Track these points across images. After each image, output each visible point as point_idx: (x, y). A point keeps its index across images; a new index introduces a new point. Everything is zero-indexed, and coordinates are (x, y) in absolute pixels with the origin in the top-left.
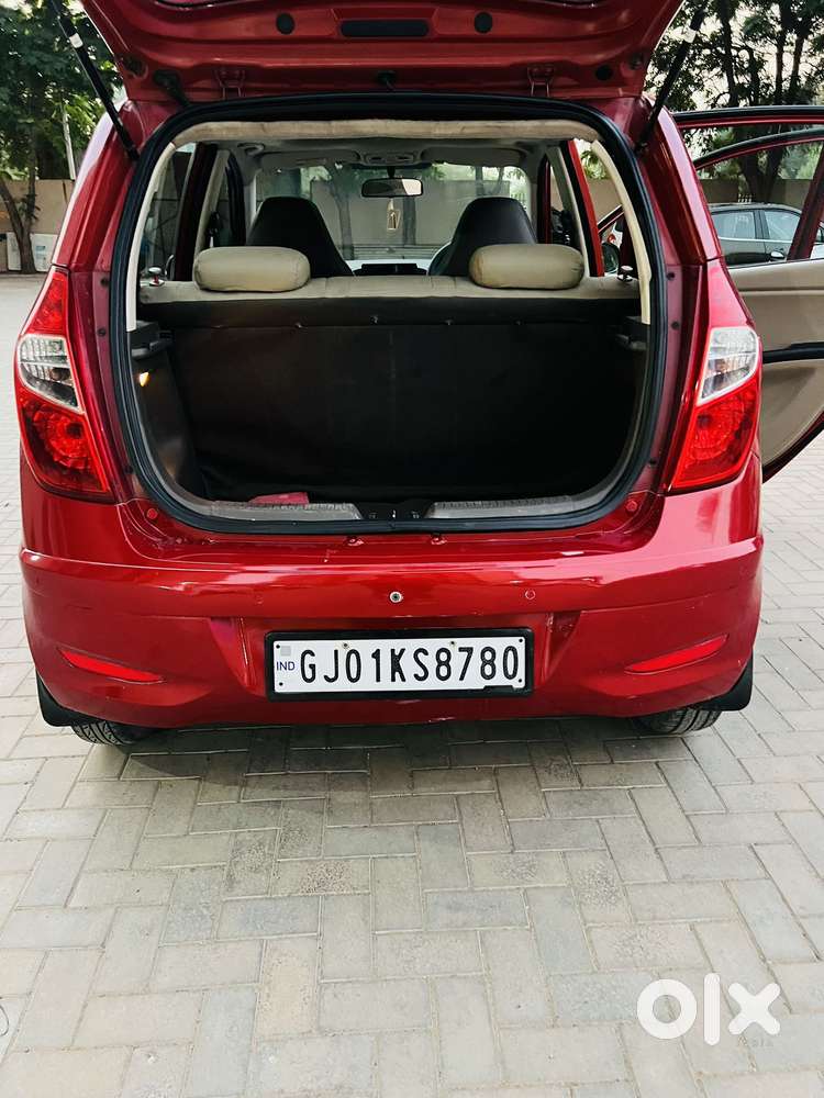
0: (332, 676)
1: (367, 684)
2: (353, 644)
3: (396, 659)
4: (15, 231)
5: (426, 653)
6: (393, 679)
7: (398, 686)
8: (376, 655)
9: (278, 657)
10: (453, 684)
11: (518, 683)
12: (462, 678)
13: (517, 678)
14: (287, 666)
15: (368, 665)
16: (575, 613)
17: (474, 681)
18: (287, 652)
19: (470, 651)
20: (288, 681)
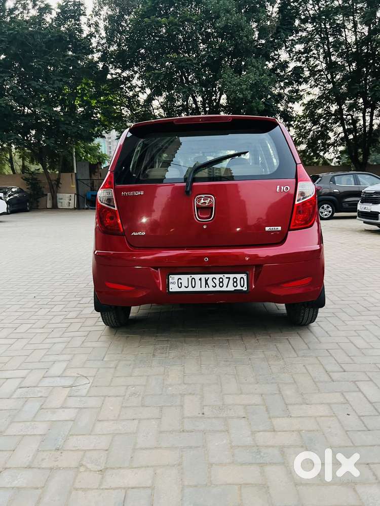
0: (187, 286)
1: (198, 289)
2: (193, 276)
3: (206, 281)
4: (51, 192)
5: (216, 279)
6: (206, 287)
7: (207, 289)
8: (200, 279)
9: (171, 280)
10: (224, 289)
11: (245, 289)
12: (227, 287)
13: (244, 287)
14: (173, 283)
15: (198, 282)
16: (261, 266)
17: (231, 288)
18: (173, 279)
19: (229, 278)
20: (173, 288)
